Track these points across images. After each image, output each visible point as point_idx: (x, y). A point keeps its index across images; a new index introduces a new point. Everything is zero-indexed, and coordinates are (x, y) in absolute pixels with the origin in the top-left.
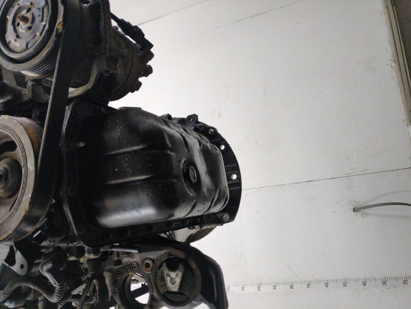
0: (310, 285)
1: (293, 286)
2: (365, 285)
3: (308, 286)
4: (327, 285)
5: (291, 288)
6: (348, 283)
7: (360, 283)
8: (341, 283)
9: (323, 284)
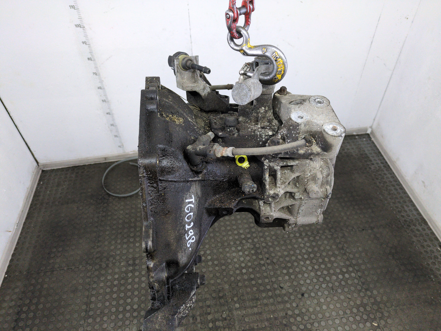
1: (91, 60)
2: (107, 113)
3: (95, 74)
4: (100, 88)
5: (88, 59)
6: (106, 103)
7: (108, 111)
8: (104, 98)
9: (99, 85)
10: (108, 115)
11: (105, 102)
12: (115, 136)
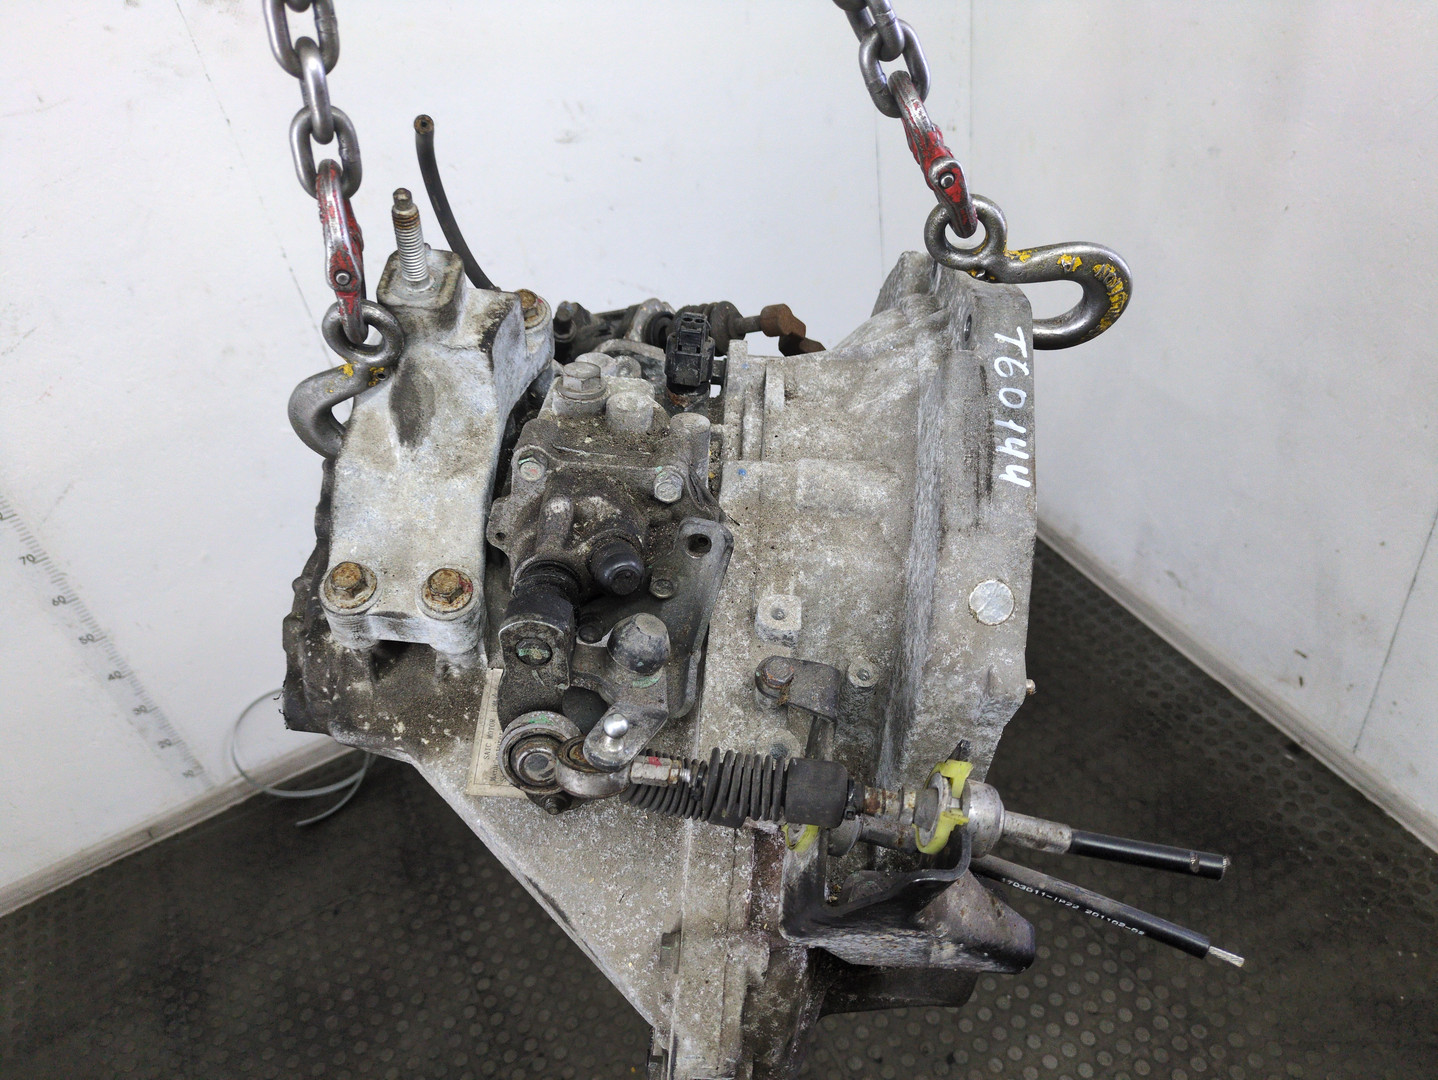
0: (34, 561)
2: (111, 677)
3: (28, 559)
4: (59, 601)
6: (97, 644)
7: (112, 668)
8: (86, 630)
9: (56, 592)
10: (117, 680)
11: (92, 640)
12: (160, 743)
